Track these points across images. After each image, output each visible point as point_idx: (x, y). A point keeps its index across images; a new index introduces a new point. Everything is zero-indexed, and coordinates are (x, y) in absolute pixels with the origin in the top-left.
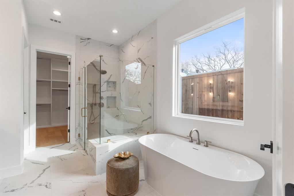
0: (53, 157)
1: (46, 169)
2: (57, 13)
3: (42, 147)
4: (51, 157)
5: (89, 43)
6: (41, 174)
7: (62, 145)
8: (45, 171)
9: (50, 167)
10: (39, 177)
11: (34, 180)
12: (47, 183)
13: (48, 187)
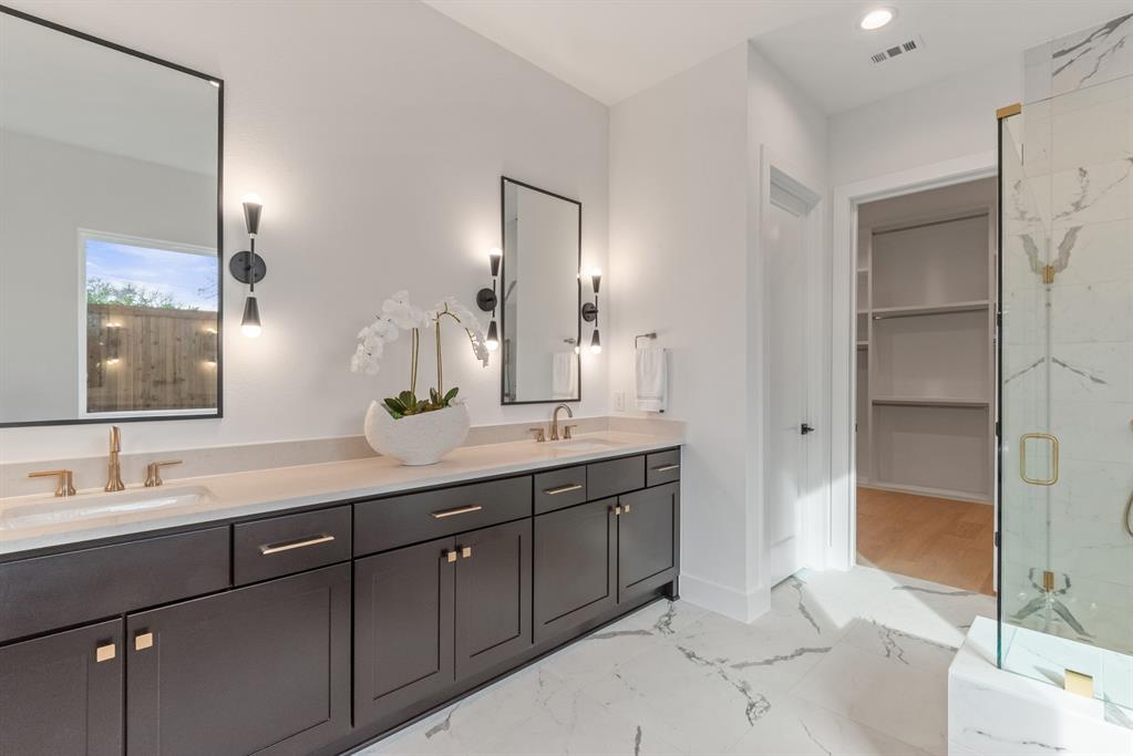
0: (875, 623)
1: (810, 650)
2: (876, 19)
3: (882, 568)
4: (865, 621)
5: (1121, 43)
6: (782, 658)
7: (953, 594)
8: (800, 654)
9: (827, 650)
10: (768, 662)
11: (750, 661)
12: (763, 699)
13: (751, 715)
